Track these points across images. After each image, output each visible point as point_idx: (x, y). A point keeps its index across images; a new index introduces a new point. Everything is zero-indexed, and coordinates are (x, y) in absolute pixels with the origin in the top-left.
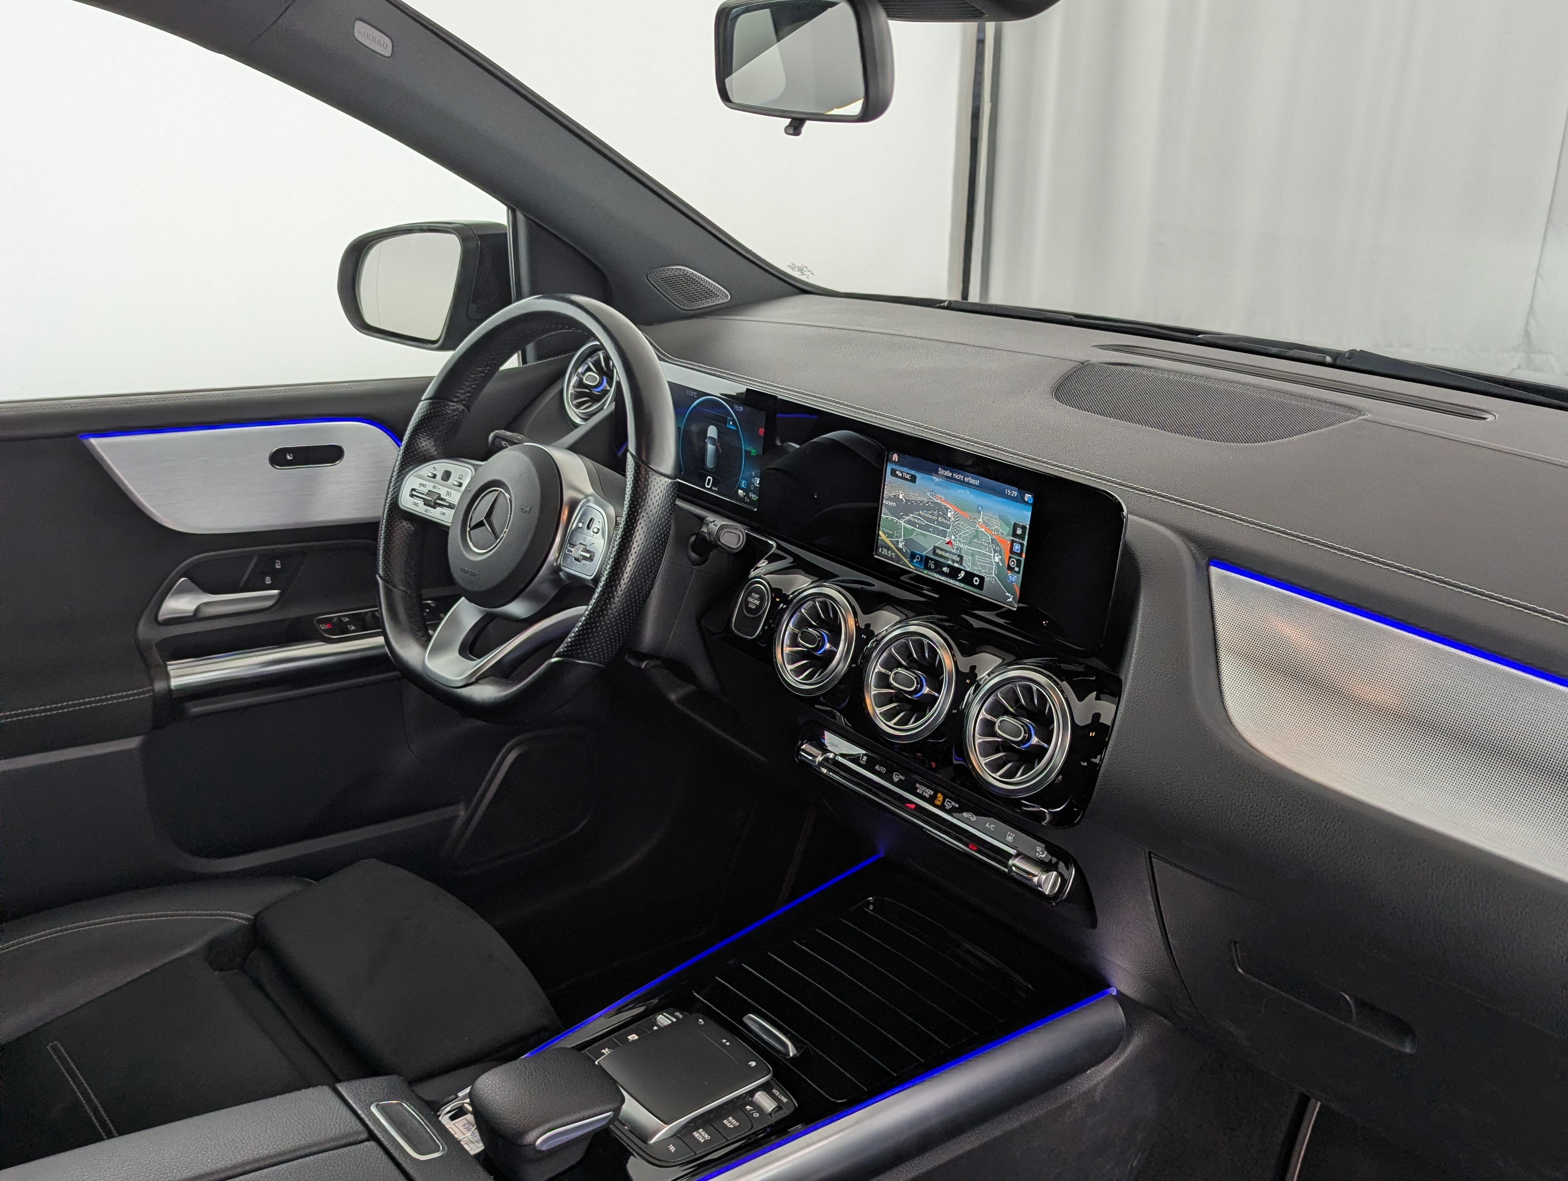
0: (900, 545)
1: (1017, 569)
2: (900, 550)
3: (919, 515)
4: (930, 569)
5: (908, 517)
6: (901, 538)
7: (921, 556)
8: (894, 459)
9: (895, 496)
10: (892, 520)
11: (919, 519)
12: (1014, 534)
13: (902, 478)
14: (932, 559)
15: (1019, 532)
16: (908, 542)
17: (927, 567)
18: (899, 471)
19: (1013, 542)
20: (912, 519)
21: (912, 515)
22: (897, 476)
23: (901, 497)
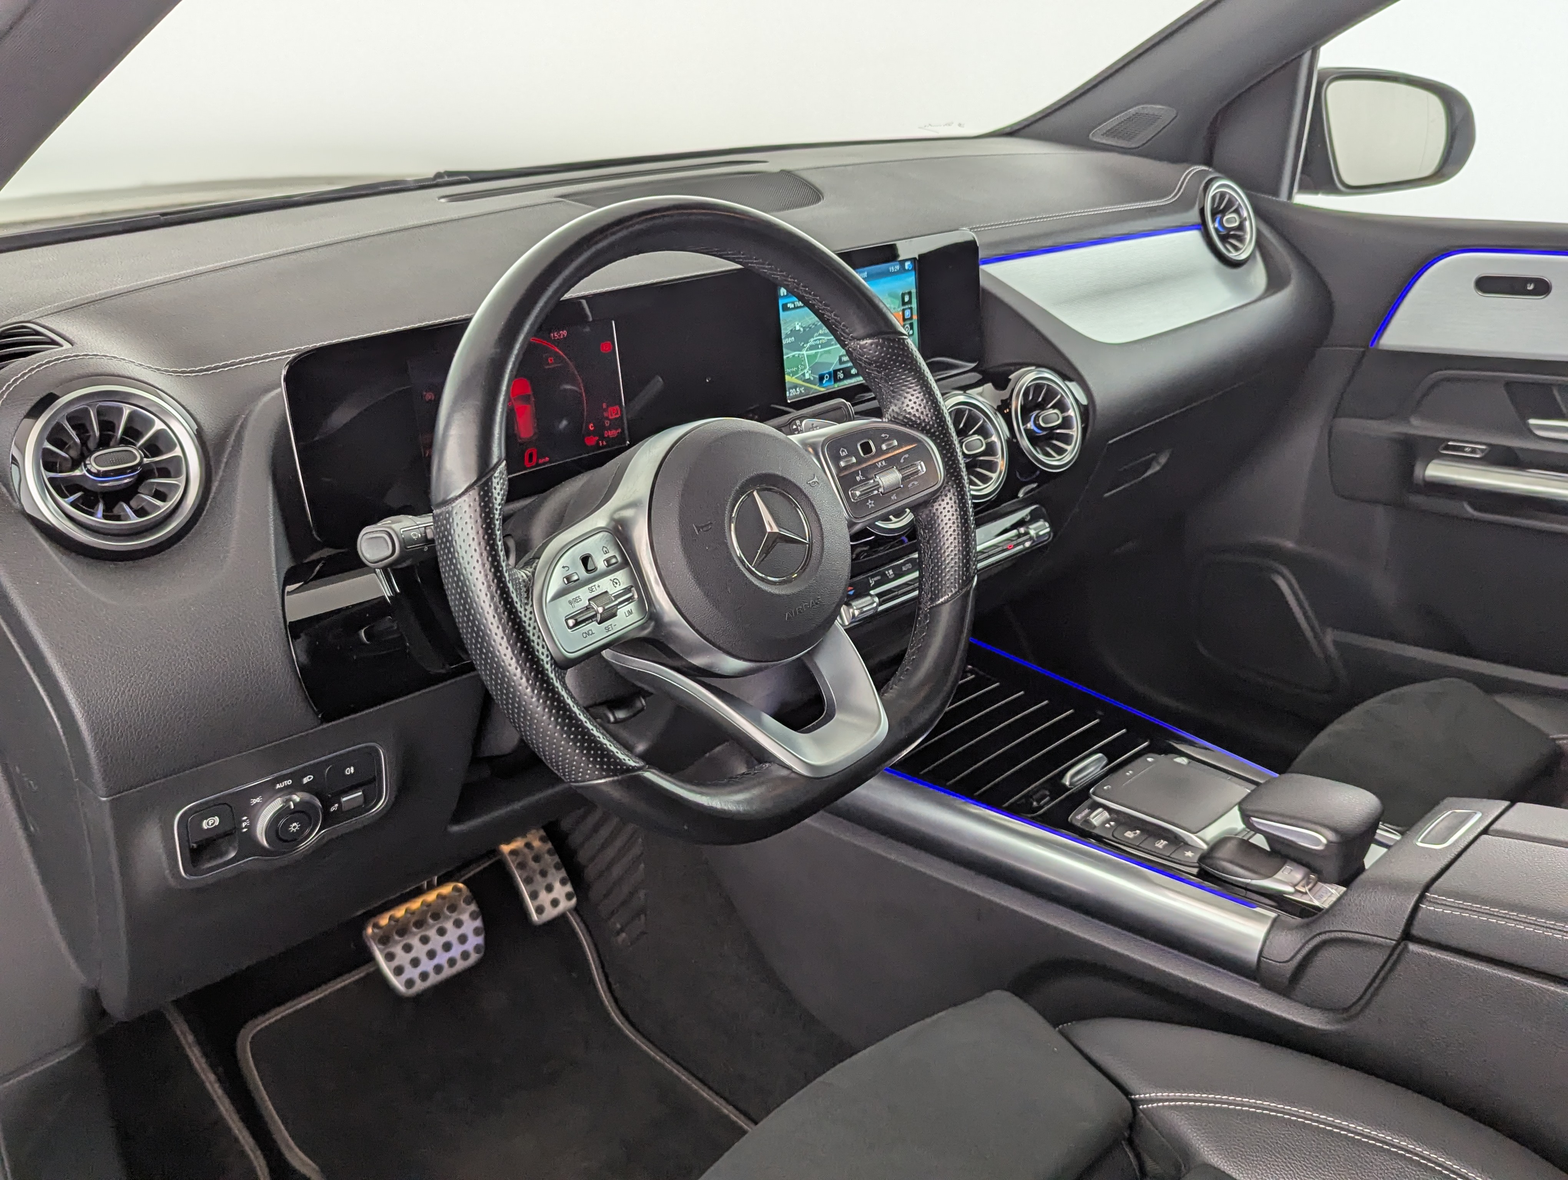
0: (807, 376)
1: (911, 332)
2: (808, 381)
3: (820, 335)
4: (840, 380)
5: (809, 345)
6: (805, 368)
7: (829, 373)
8: (782, 295)
9: (791, 330)
10: (794, 356)
11: (819, 339)
12: (904, 303)
13: (796, 308)
14: (839, 370)
15: (907, 299)
16: (813, 369)
17: (837, 380)
18: (790, 303)
19: (903, 311)
20: (813, 343)
21: (812, 340)
22: (789, 309)
23: (798, 328)
